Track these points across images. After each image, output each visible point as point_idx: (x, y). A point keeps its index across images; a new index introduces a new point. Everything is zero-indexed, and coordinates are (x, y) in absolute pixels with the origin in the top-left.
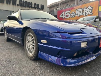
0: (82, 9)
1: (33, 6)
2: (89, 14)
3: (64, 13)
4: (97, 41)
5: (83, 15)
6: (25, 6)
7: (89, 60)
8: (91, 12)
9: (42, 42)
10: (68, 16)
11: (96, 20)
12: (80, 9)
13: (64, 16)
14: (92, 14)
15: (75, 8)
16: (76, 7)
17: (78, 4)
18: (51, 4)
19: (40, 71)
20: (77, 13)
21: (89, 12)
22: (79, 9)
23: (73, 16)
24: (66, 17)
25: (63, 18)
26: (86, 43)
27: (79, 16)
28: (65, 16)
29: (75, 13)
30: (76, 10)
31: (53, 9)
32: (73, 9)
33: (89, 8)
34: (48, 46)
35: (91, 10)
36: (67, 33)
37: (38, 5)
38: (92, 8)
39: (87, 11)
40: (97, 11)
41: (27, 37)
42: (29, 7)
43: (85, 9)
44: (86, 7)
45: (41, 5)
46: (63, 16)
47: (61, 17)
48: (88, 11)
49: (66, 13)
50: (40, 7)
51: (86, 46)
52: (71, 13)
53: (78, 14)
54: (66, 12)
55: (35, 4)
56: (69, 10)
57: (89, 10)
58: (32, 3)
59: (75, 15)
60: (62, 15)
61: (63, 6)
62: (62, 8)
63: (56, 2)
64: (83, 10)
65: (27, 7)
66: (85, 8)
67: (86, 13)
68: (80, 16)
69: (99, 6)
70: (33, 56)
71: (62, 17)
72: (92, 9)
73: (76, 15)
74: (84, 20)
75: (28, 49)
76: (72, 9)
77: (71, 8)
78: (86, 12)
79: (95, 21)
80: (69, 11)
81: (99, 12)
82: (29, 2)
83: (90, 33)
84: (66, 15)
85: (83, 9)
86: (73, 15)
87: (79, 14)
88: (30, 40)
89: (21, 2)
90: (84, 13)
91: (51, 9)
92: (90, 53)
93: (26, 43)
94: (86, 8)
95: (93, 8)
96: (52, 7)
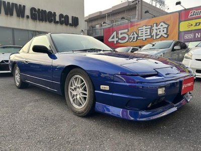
0: (150, 27)
1: (57, 19)
2: (162, 35)
3: (117, 34)
4: (178, 86)
5: (151, 37)
6: (41, 20)
7: (165, 114)
8: (165, 32)
9: (101, 88)
10: (123, 38)
11: (175, 48)
12: (146, 26)
13: (117, 39)
14: (167, 37)
15: (137, 25)
16: (138, 23)
17: (141, 18)
18: (90, 15)
19: (101, 130)
20: (140, 33)
21: (162, 33)
22: (144, 27)
23: (133, 39)
24: (120, 41)
25: (115, 43)
26: (164, 89)
27: (144, 39)
28: (119, 39)
29: (137, 34)
30: (139, 29)
31: (93, 23)
32: (134, 25)
33: (162, 26)
34: (111, 94)
35: (165, 29)
36: (138, 75)
37: (67, 17)
38: (166, 26)
39: (158, 30)
40: (176, 31)
41: (71, 80)
42: (50, 21)
43: (155, 28)
44: (157, 24)
45: (73, 17)
46: (115, 40)
47: (110, 40)
48: (160, 31)
49: (121, 34)
50: (70, 21)
51: (164, 92)
52: (129, 33)
53: (142, 35)
54: (120, 32)
55: (61, 16)
56: (127, 28)
57: (162, 30)
58: (55, 13)
59: (137, 38)
60: (113, 38)
61: (113, 18)
62: (112, 22)
63: (101, 12)
64: (151, 29)
65: (46, 21)
66: (155, 25)
67: (157, 35)
68: (146, 39)
69: (180, 22)
70: (85, 110)
71: (113, 40)
72: (168, 27)
73: (139, 38)
74: (153, 47)
75: (74, 100)
76: (132, 26)
77: (129, 24)
78: (156, 33)
79: (173, 50)
80: (126, 31)
81: (179, 32)
82: (50, 12)
83: (166, 74)
84: (120, 36)
85: (152, 26)
86: (134, 37)
87: (144, 35)
88: (79, 86)
89: (34, 12)
90: (154, 33)
91: (90, 24)
92: (169, 103)
93: (70, 90)
94: (157, 26)
95: (169, 25)
96: (92, 20)
